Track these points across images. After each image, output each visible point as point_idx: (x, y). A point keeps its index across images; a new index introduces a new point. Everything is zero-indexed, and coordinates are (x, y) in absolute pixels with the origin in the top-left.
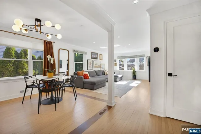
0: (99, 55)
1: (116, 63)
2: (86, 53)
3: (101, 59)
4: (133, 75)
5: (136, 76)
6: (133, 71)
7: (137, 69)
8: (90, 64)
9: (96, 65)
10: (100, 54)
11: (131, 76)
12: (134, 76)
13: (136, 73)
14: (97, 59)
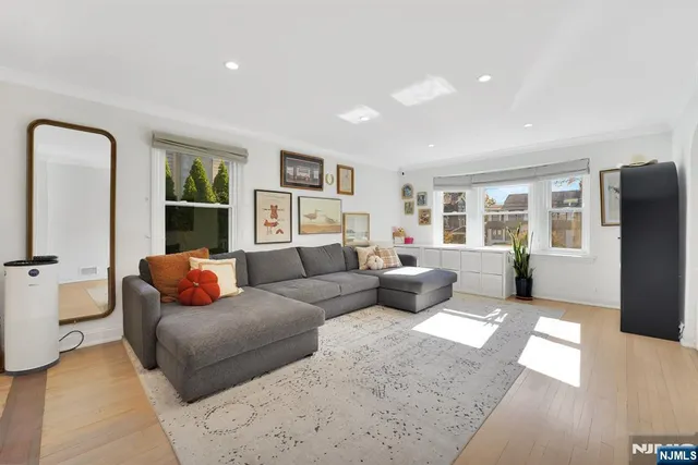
0: (329, 171)
1: (428, 211)
2: (240, 155)
3: (345, 187)
4: (515, 275)
5: (530, 281)
6: (517, 252)
7: (538, 241)
8: (274, 215)
9: (312, 217)
10: (338, 167)
11: (500, 278)
12: (517, 279)
13: (532, 264)
14: (320, 187)
